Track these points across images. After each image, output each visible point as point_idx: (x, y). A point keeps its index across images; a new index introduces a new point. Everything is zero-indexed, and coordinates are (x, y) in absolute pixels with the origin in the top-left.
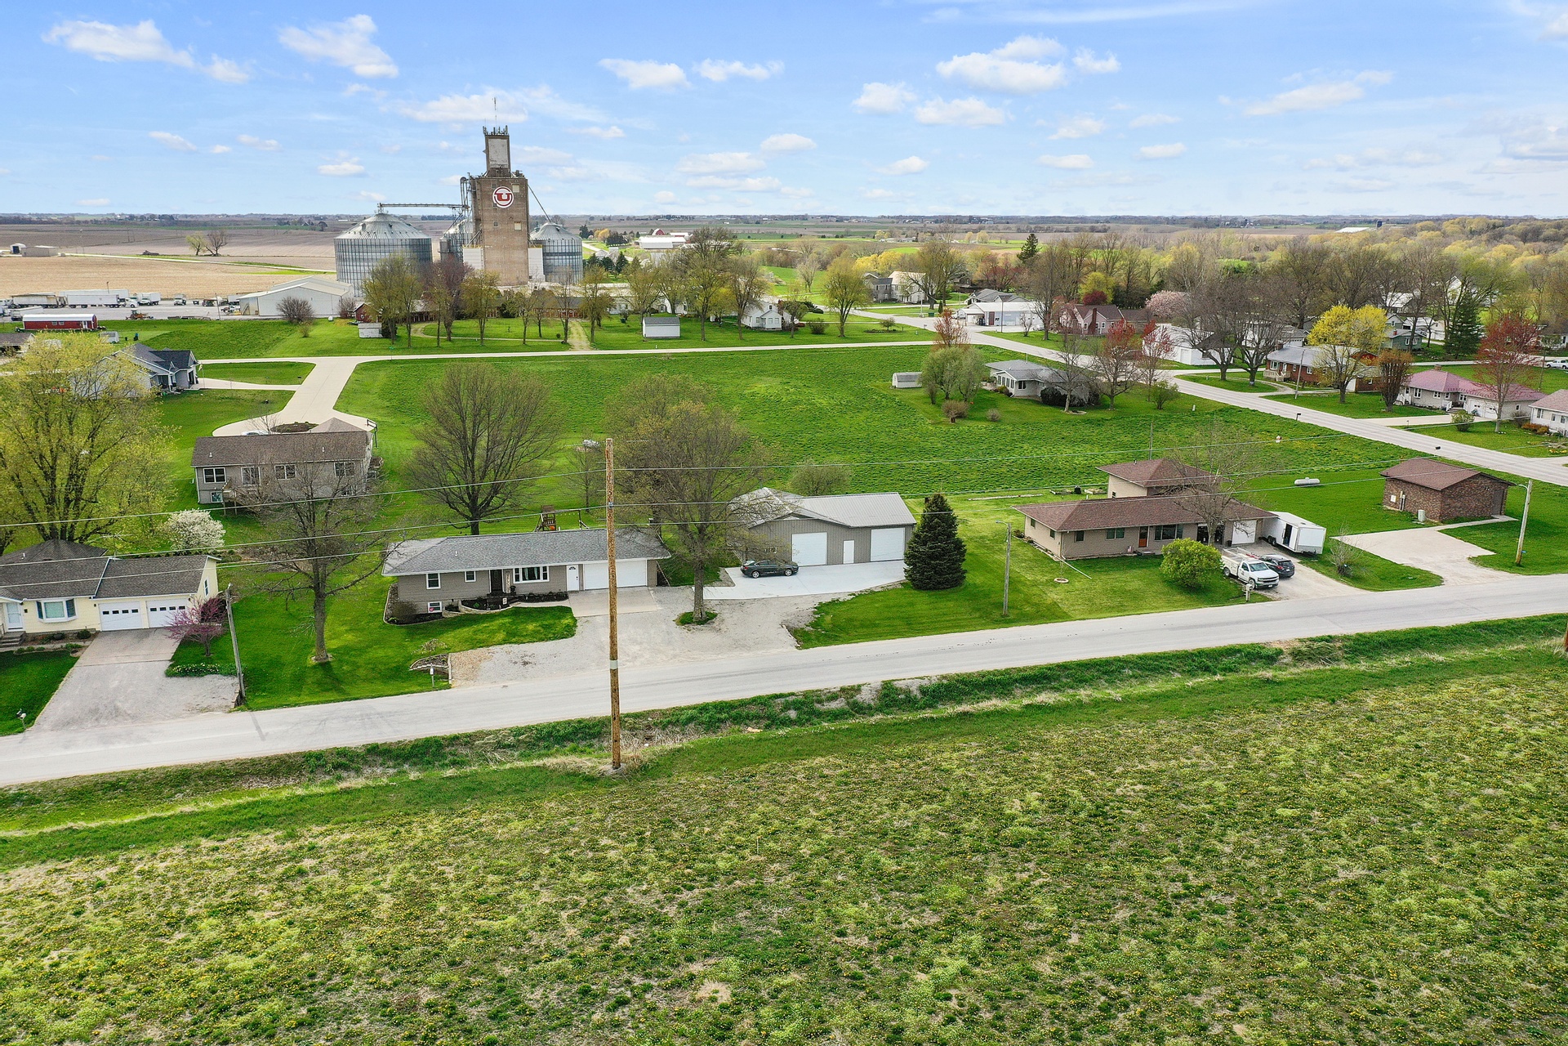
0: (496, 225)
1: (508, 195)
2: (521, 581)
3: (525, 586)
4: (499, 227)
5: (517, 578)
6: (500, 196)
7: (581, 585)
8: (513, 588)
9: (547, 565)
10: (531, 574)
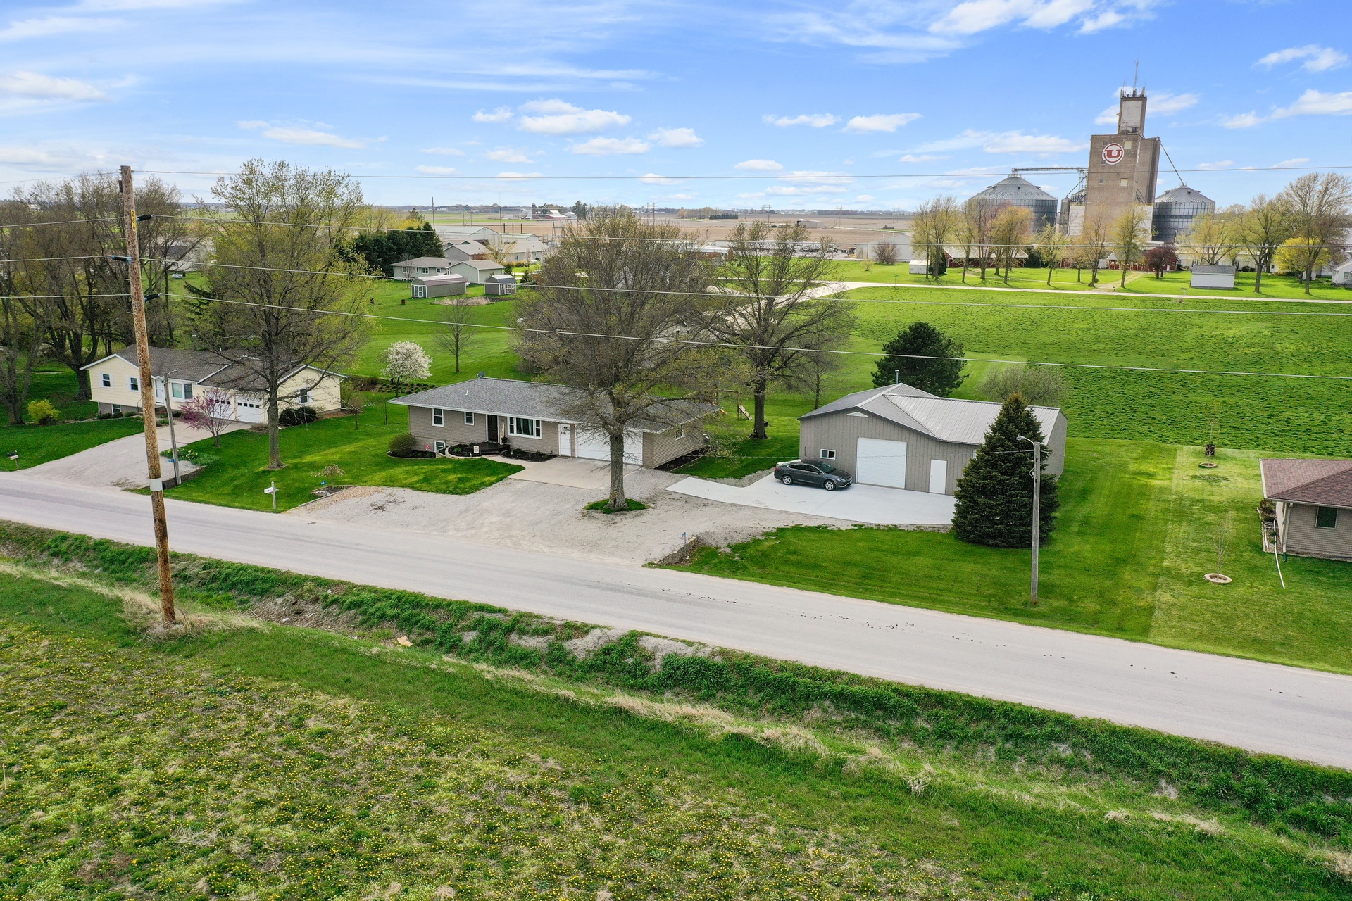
0: (1101, 181)
1: (1119, 151)
2: (515, 434)
3: (519, 440)
4: (1105, 183)
5: (512, 431)
6: (1110, 154)
7: (573, 450)
8: (505, 440)
9: (540, 419)
10: (524, 426)
